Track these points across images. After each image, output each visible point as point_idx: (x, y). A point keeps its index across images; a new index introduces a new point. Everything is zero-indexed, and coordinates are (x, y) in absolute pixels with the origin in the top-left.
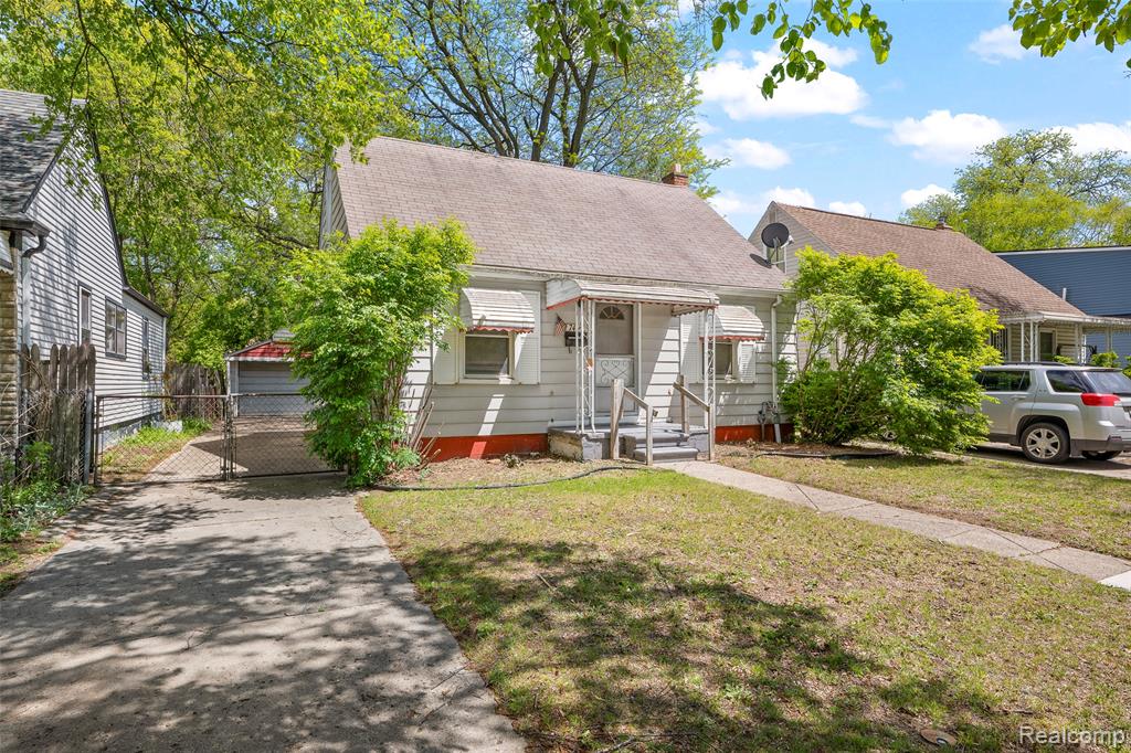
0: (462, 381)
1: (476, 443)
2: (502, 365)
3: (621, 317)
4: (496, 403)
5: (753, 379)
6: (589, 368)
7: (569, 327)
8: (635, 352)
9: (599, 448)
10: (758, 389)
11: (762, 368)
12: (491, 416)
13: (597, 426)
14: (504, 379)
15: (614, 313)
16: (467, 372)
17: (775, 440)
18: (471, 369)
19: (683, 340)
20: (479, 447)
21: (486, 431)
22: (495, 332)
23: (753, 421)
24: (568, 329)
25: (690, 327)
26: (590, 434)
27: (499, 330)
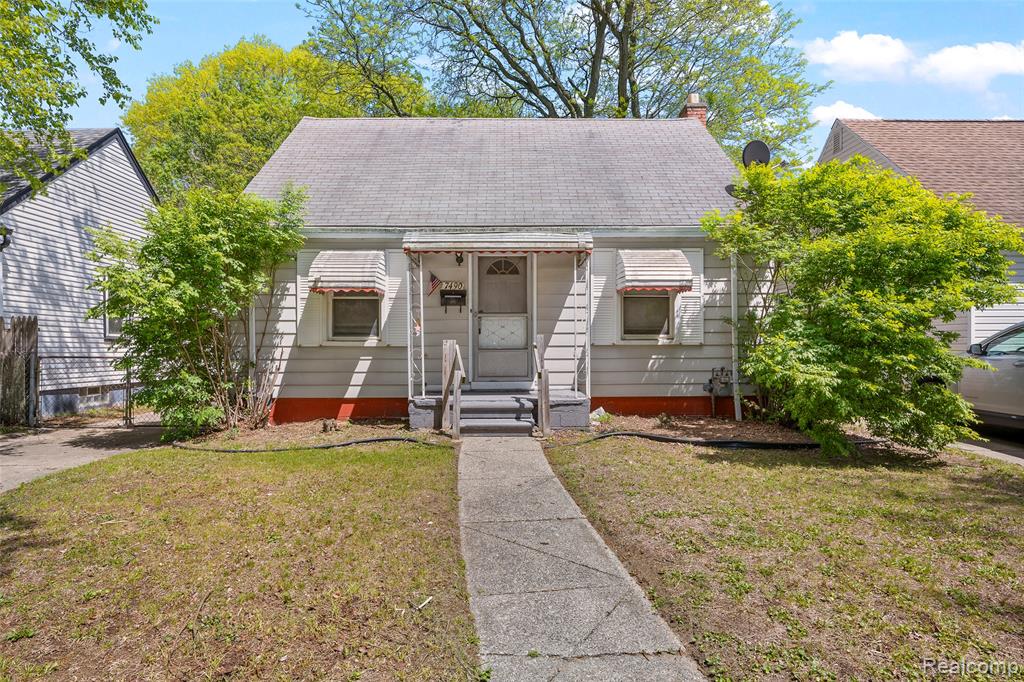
0: (325, 344)
1: (343, 405)
2: (371, 328)
3: (515, 272)
4: (364, 365)
5: (699, 339)
6: (418, 328)
7: (444, 285)
8: (529, 310)
9: (430, 416)
10: (707, 352)
11: (714, 327)
12: (358, 379)
13: (427, 393)
14: (372, 341)
15: (505, 268)
16: (335, 334)
17: (732, 417)
18: (338, 331)
19: (594, 294)
20: (347, 410)
21: (352, 393)
22: (352, 293)
23: (700, 392)
24: (443, 288)
25: (604, 278)
26: (417, 401)
27: (347, 291)
